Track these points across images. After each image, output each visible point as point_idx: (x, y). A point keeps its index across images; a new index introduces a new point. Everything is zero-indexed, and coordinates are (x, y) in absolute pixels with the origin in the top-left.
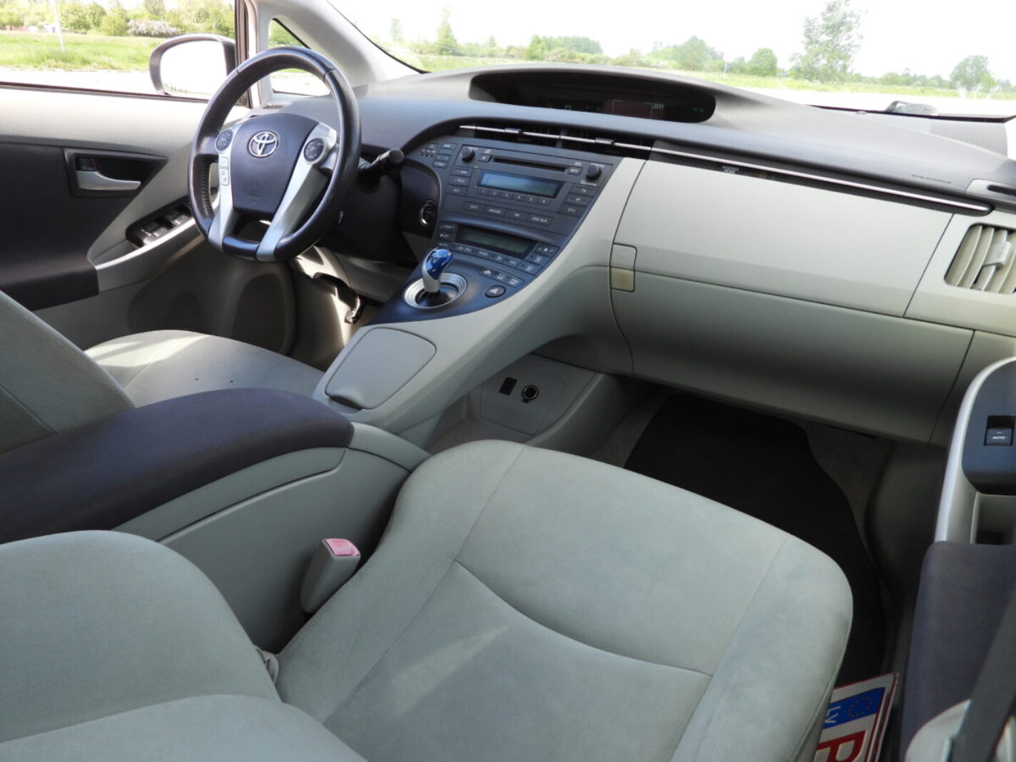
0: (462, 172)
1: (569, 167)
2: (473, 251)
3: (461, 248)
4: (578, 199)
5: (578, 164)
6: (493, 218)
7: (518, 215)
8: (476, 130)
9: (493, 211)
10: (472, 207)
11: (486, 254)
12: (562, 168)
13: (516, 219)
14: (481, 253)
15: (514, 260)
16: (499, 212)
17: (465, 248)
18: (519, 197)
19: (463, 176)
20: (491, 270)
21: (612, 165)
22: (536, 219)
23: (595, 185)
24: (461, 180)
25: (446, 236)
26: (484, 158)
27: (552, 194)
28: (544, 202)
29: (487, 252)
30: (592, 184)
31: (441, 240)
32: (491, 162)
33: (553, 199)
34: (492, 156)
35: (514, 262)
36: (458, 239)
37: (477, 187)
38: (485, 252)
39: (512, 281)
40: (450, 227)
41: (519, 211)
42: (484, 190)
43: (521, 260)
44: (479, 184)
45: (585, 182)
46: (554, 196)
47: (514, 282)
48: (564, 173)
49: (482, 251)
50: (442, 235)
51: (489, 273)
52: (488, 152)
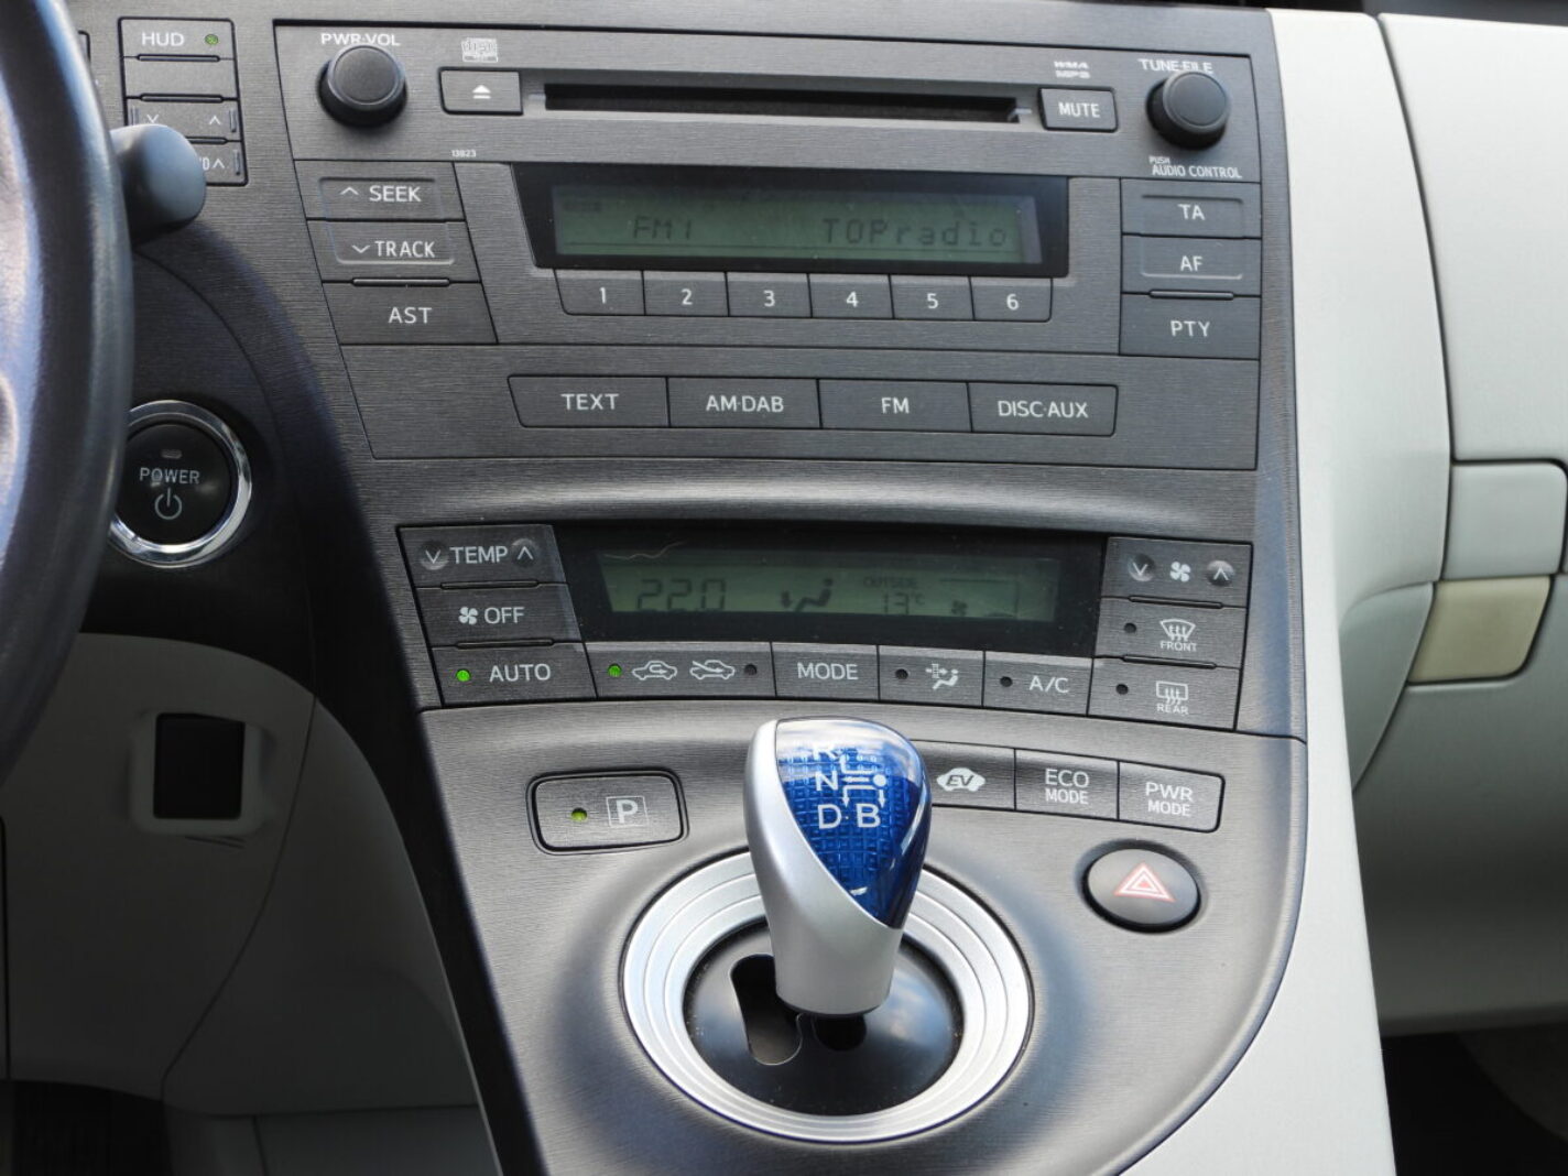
0: (383, 194)
1: (1036, 94)
2: (748, 669)
3: (658, 670)
4: (1190, 263)
5: (1070, 68)
6: (751, 450)
7: (902, 406)
9: (728, 403)
10: (576, 400)
11: (848, 672)
12: (993, 104)
13: (896, 424)
14: (806, 671)
15: (1047, 673)
16: (777, 404)
17: (680, 661)
18: (853, 299)
19: (396, 220)
20: (977, 765)
21: (1246, 56)
22: (1012, 408)
23: (1224, 173)
24: (405, 248)
25: (502, 614)
26: (481, 92)
27: (1034, 256)
28: (1012, 302)
29: (845, 659)
30: (1206, 172)
31: (483, 643)
32: (536, 109)
33: (1058, 282)
34: (526, 76)
35: (1055, 682)
36: (601, 622)
37: (548, 274)
38: (830, 658)
39: (1156, 796)
40: (496, 554)
41: (897, 382)
42: (606, 284)
43: (1085, 662)
44: (547, 254)
45: (1163, 166)
46: (1054, 262)
47: (1173, 801)
48: (1027, 125)
49: (807, 659)
50: (468, 616)
51: (978, 781)
52: (480, 48)
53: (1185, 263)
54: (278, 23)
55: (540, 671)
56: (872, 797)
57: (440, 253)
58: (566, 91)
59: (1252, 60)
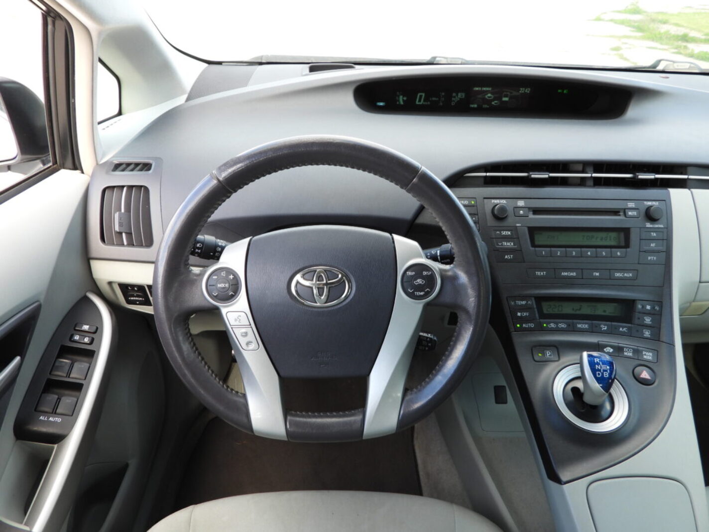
0: (504, 233)
1: (625, 211)
2: (569, 325)
3: (552, 325)
5: (631, 205)
6: (570, 283)
7: (597, 274)
8: (486, 177)
9: (566, 274)
10: (538, 273)
11: (587, 326)
12: (615, 212)
13: (596, 278)
14: (579, 326)
15: (623, 327)
16: (574, 274)
17: (557, 324)
18: (589, 253)
19: (506, 238)
20: (611, 347)
21: (664, 200)
22: (618, 275)
23: (662, 226)
24: (508, 244)
25: (525, 314)
26: (521, 212)
27: (623, 244)
28: (619, 254)
29: (586, 324)
30: (657, 226)
31: (522, 320)
32: (531, 216)
33: (628, 250)
34: (529, 208)
35: (625, 329)
36: (543, 316)
37: (533, 249)
38: (583, 324)
39: (645, 355)
40: (524, 303)
41: (596, 270)
42: (544, 251)
43: (630, 325)
44: (534, 245)
45: (648, 225)
46: (627, 245)
47: (648, 356)
48: (622, 217)
49: (579, 323)
50: (519, 314)
51: (611, 350)
52: (521, 203)
53: (652, 245)
54: (484, 198)
55: (532, 325)
56: (606, 371)
57: (514, 245)
58: (536, 211)
59: (667, 202)
